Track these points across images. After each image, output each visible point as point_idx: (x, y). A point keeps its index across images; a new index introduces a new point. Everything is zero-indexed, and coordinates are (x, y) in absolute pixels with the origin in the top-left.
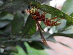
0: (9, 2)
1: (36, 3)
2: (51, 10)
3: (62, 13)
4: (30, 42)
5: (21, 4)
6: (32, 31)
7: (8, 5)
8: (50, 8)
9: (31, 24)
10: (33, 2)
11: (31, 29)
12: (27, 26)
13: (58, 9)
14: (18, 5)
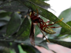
0: (8, 2)
1: (32, 5)
2: (44, 13)
3: (54, 16)
4: (22, 44)
5: (19, 7)
6: (25, 33)
7: (7, 5)
8: (44, 11)
9: (26, 26)
10: (29, 4)
11: (25, 32)
12: (22, 28)
13: (51, 13)
14: (16, 7)
